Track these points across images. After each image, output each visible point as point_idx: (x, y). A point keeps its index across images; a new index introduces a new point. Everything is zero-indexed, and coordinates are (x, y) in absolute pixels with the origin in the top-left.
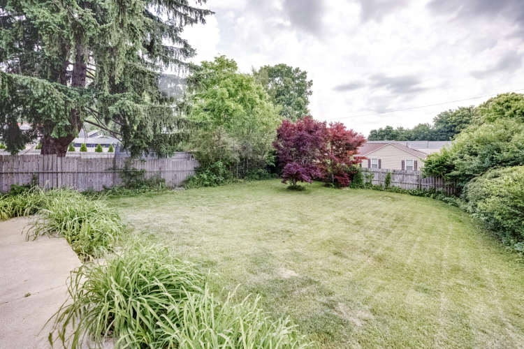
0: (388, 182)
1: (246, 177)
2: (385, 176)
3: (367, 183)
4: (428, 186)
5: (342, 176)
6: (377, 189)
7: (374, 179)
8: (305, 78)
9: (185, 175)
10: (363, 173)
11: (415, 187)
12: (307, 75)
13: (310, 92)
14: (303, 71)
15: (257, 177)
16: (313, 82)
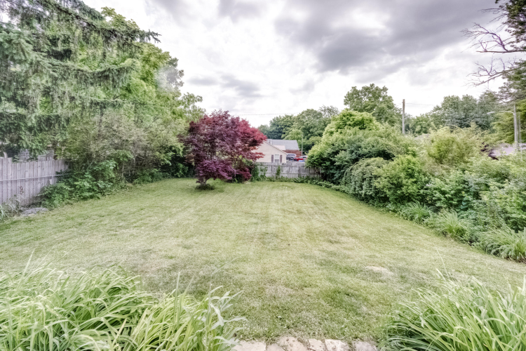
0: (278, 173)
1: (135, 181)
2: (276, 168)
3: (261, 176)
4: (305, 174)
5: (245, 171)
6: (271, 180)
7: (268, 172)
8: (175, 65)
9: (39, 186)
10: (259, 167)
11: (297, 175)
12: (178, 63)
13: (181, 82)
14: (173, 57)
15: (150, 179)
16: (184, 73)
